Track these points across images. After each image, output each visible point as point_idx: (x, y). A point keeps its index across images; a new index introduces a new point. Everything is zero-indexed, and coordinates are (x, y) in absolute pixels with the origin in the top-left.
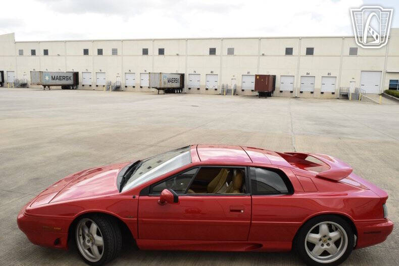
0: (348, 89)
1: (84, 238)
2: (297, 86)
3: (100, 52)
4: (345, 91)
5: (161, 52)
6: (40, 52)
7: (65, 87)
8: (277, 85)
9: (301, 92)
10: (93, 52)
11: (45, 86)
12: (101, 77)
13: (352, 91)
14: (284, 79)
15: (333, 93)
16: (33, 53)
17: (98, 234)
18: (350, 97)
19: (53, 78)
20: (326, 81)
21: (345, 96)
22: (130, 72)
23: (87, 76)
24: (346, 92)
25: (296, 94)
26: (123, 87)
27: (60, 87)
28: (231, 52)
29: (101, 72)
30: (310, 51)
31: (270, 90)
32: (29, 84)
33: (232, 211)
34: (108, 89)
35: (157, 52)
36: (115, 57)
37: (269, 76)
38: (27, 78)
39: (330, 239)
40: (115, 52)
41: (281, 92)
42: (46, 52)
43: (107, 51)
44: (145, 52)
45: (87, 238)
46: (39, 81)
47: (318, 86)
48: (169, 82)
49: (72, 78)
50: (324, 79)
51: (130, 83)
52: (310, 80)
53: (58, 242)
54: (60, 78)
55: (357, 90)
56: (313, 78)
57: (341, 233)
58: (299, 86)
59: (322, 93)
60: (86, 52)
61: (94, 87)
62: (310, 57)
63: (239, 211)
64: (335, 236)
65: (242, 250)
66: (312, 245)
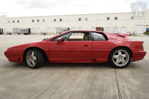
0: (131, 32)
1: (29, 59)
2: (111, 31)
3: (38, 21)
5: (61, 20)
6: (16, 21)
7: (25, 34)
10: (36, 21)
11: (18, 34)
12: (39, 30)
13: (132, 33)
14: (106, 29)
16: (14, 22)
17: (34, 56)
18: (132, 35)
19: (21, 31)
20: (122, 29)
22: (49, 28)
23: (33, 30)
26: (47, 33)
27: (24, 34)
28: (87, 19)
29: (38, 28)
30: (116, 18)
32: (12, 33)
33: (85, 46)
34: (41, 34)
35: (59, 20)
36: (44, 23)
37: (101, 28)
38: (11, 31)
39: (122, 57)
40: (44, 21)
42: (18, 21)
43: (41, 20)
44: (55, 20)
45: (30, 58)
46: (16, 32)
48: (64, 31)
49: (28, 31)
51: (49, 32)
53: (19, 60)
54: (23, 31)
55: (134, 32)
56: (117, 28)
57: (127, 55)
60: (33, 21)
61: (36, 34)
62: (116, 20)
63: (87, 46)
64: (124, 56)
65: (89, 62)
66: (115, 60)
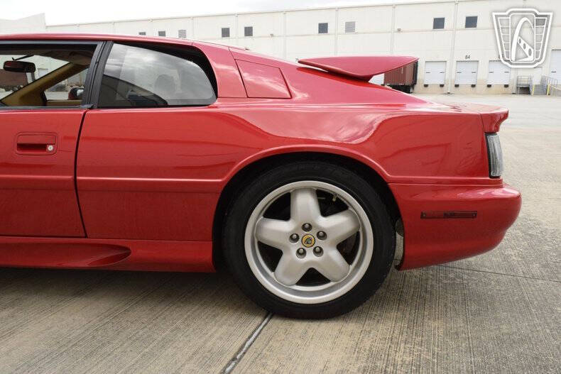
0: (530, 79)
2: (450, 76)
4: (524, 83)
5: (249, 32)
8: (419, 77)
9: (457, 86)
13: (536, 82)
14: (430, 67)
15: (506, 86)
18: (533, 91)
21: (525, 90)
24: (526, 83)
25: (449, 87)
31: (408, 82)
35: (243, 32)
39: (322, 235)
40: (182, 34)
41: (426, 86)
47: (483, 75)
50: (492, 64)
52: (471, 67)
55: (544, 80)
56: (475, 64)
57: (356, 218)
58: (453, 77)
59: (489, 86)
62: (471, 31)
63: (43, 147)
64: (338, 224)
65: (83, 263)
66: (272, 255)
